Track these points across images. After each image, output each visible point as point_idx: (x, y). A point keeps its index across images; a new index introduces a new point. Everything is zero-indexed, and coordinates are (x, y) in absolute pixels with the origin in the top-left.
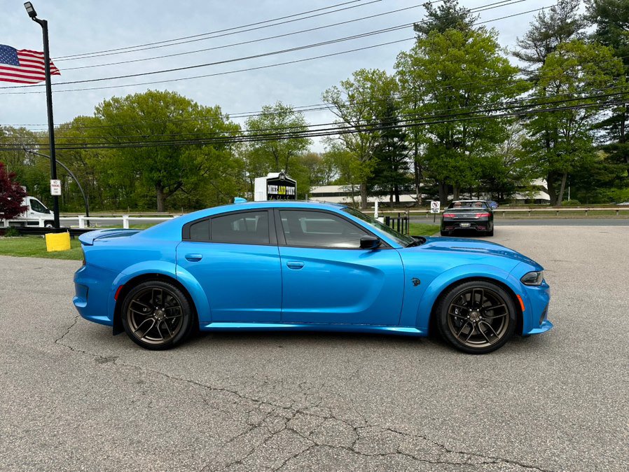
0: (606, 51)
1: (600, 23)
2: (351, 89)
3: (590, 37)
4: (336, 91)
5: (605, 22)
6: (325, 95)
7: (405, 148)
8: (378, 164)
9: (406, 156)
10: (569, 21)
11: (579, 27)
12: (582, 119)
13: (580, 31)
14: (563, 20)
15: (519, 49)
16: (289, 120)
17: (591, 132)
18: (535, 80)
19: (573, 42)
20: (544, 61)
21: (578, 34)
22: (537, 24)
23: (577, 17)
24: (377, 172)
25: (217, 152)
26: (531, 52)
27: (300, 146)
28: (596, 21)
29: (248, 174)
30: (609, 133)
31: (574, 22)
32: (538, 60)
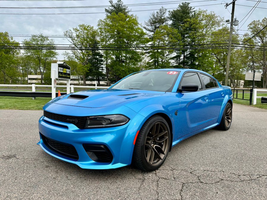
0: (175, 31)
1: (173, 20)
2: (78, 32)
3: (170, 25)
4: (71, 32)
5: (174, 20)
6: (65, 33)
7: (102, 61)
8: (91, 67)
9: (102, 64)
10: (163, 18)
11: (166, 20)
12: (167, 55)
13: (166, 22)
14: (161, 17)
15: (145, 26)
16: (46, 43)
17: (170, 60)
18: (152, 39)
19: (165, 26)
20: (154, 32)
21: (166, 23)
22: (152, 17)
23: (165, 17)
24: (90, 70)
25: (6, 55)
26: (150, 28)
27: (52, 55)
28: (172, 20)
29: (21, 68)
30: (175, 61)
31: (164, 19)
32: (152, 31)
